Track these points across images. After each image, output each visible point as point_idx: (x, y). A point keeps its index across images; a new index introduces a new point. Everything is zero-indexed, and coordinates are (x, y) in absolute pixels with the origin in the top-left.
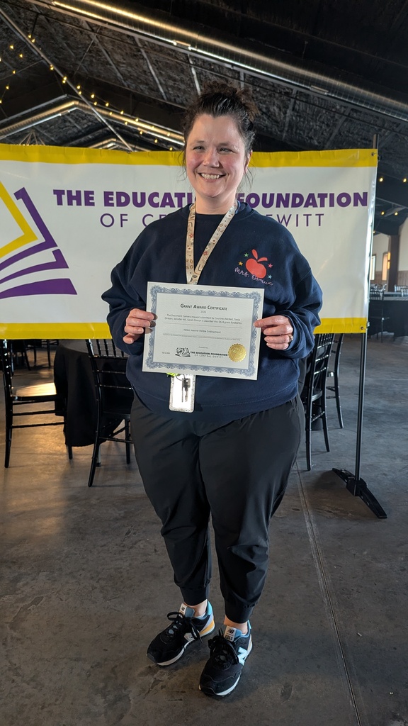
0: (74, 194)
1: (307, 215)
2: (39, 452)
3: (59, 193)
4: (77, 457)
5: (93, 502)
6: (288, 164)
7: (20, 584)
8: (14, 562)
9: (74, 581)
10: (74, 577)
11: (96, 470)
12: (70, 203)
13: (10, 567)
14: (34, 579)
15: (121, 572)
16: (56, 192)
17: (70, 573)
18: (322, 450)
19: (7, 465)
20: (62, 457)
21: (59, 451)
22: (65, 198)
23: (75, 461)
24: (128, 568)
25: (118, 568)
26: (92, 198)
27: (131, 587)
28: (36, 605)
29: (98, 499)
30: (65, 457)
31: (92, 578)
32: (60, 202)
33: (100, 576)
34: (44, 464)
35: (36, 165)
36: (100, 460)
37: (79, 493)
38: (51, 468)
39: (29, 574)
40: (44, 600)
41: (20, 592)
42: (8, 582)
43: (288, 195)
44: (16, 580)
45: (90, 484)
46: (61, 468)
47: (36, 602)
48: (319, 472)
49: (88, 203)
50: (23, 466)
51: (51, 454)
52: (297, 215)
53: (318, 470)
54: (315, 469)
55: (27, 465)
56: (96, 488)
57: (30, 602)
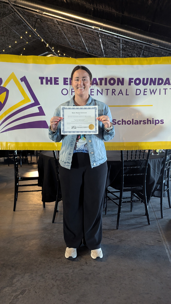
0: (49, 79)
1: (165, 89)
2: (30, 204)
3: (42, 79)
4: (47, 207)
5: (55, 231)
6: (156, 63)
7: (15, 280)
8: (13, 266)
9: (43, 280)
10: (43, 278)
11: (56, 214)
12: (47, 83)
13: (10, 269)
14: (22, 278)
15: (68, 276)
16: (40, 78)
17: (41, 275)
18: (167, 208)
19: (14, 210)
20: (40, 207)
21: (39, 203)
22: (44, 81)
23: (46, 209)
24: (72, 274)
25: (67, 273)
26: (58, 81)
27: (73, 286)
28: (22, 295)
29: (57, 230)
30: (42, 207)
31: (53, 279)
32: (42, 83)
33: (57, 278)
34: (32, 210)
35: (31, 66)
36: (58, 209)
37: (48, 226)
38: (35, 212)
39: (20, 274)
40: (26, 292)
41: (14, 285)
42: (9, 278)
43: (155, 79)
44: (13, 278)
45: (53, 222)
46: (40, 212)
47: (22, 293)
48: (168, 219)
49: (55, 84)
50: (22, 211)
51: (35, 205)
52: (160, 89)
53: (167, 218)
54: (165, 218)
55: (24, 210)
56: (56, 224)
57: (19, 293)
